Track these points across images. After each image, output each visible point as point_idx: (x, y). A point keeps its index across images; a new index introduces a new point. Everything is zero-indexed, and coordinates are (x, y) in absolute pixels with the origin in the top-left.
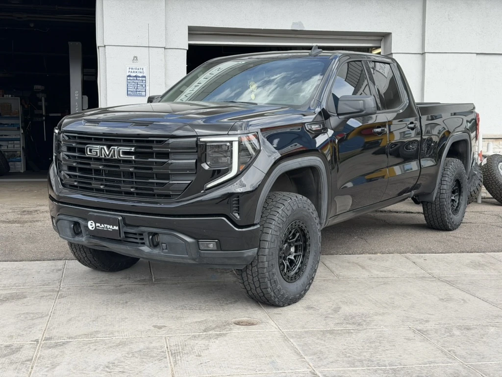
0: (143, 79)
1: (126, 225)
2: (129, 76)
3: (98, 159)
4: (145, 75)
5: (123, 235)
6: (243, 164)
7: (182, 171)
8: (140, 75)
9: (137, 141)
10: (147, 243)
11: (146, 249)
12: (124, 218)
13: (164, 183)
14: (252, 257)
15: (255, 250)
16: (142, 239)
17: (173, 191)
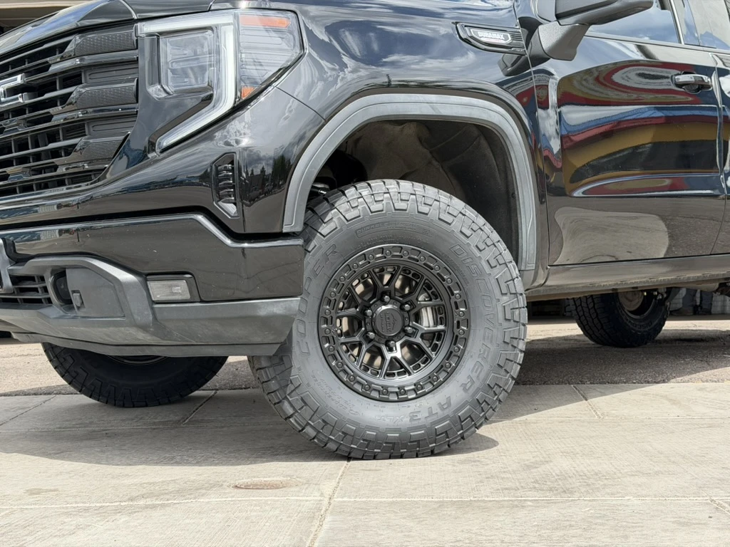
1: (14, 258)
10: (53, 296)
11: (53, 312)
12: (6, 241)
13: (74, 146)
14: (287, 320)
15: (294, 302)
16: (45, 289)
17: (90, 162)
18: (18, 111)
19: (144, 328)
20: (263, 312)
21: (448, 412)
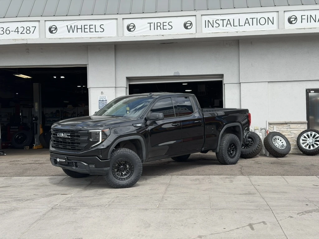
0: (106, 101)
1: (68, 160)
2: (100, 100)
3: (61, 138)
4: (106, 99)
5: (67, 163)
6: (103, 139)
7: (84, 142)
8: (105, 100)
9: (71, 132)
10: (74, 165)
11: (74, 168)
12: (67, 157)
13: (78, 146)
14: (108, 170)
15: (109, 168)
16: (73, 164)
17: (81, 148)
18: (69, 138)
19: (88, 171)
20: (105, 170)
21: (132, 181)
